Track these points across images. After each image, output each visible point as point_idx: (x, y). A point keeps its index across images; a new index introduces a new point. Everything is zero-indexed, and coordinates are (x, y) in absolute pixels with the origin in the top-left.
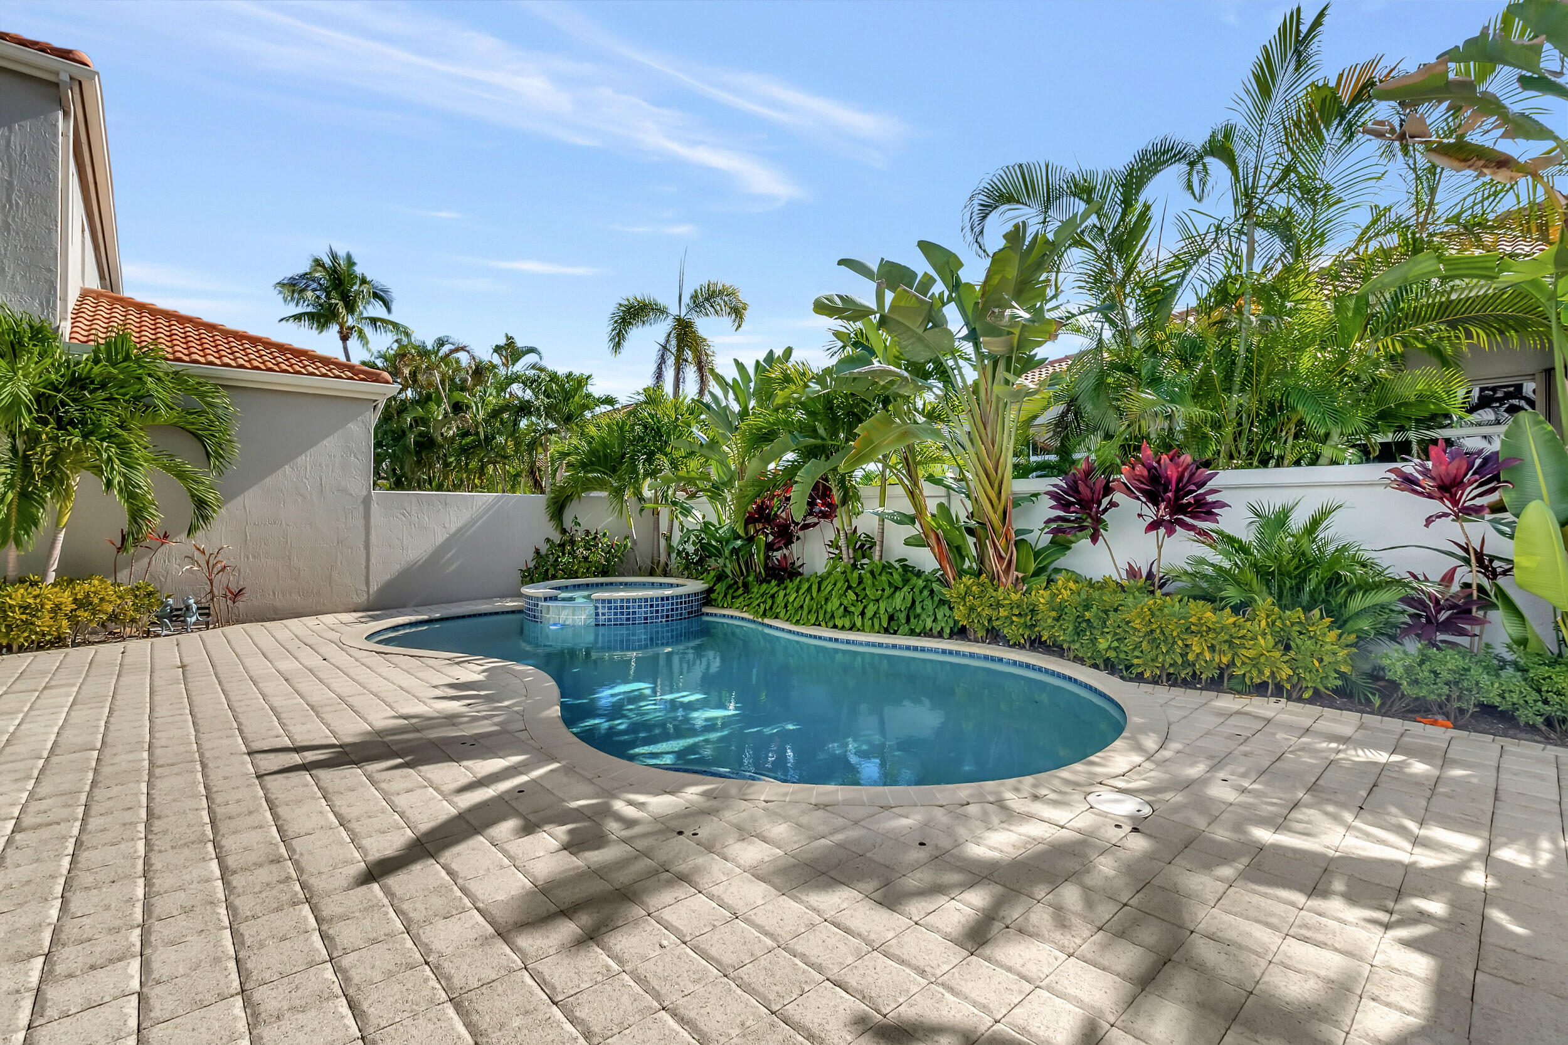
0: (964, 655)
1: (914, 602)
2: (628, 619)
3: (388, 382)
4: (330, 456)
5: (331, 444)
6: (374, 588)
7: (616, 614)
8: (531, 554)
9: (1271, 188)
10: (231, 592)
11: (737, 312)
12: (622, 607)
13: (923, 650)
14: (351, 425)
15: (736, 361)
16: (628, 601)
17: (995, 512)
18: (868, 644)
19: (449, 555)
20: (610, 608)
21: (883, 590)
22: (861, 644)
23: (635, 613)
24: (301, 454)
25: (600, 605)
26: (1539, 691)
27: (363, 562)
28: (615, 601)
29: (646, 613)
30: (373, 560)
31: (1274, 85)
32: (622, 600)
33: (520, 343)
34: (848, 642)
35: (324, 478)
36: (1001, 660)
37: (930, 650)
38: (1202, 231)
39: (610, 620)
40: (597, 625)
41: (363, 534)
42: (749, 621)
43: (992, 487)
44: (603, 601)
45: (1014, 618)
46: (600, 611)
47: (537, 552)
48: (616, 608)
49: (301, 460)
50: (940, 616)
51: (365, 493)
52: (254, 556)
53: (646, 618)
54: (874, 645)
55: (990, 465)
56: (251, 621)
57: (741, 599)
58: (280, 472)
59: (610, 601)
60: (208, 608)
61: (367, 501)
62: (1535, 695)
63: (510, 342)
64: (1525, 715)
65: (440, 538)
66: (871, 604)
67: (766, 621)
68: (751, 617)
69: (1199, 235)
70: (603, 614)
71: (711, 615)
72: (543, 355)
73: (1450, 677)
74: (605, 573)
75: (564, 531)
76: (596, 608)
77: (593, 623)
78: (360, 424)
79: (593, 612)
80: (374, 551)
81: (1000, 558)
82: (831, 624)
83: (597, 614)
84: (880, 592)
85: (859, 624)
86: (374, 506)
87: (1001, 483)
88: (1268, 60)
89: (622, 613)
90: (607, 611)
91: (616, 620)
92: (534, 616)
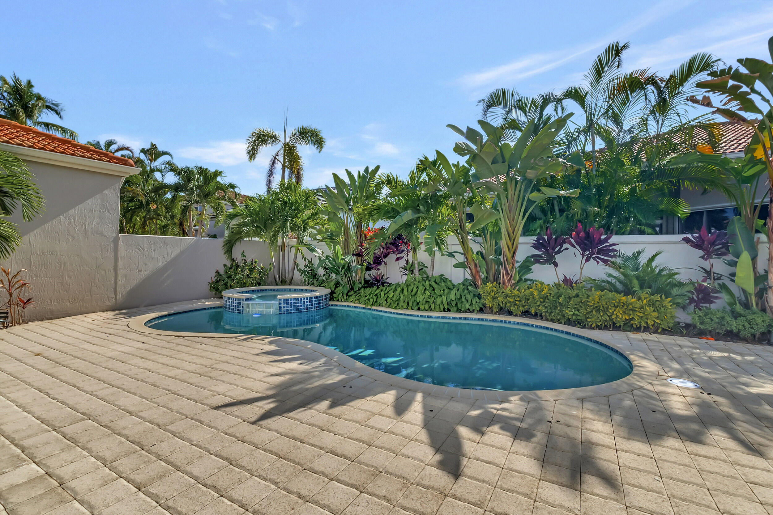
0: (490, 321)
1: (461, 296)
2: (297, 310)
3: (132, 166)
4: (92, 211)
5: (93, 203)
6: (120, 296)
7: (291, 307)
8: (213, 274)
9: (601, 116)
10: (21, 300)
11: (319, 142)
12: (294, 303)
13: (468, 319)
14: (106, 192)
15: (347, 170)
16: (298, 299)
17: (510, 253)
18: (439, 317)
19: (167, 274)
20: (288, 304)
21: (444, 290)
22: (435, 317)
23: (301, 306)
24: (71, 209)
25: (282, 302)
26: (750, 324)
27: (113, 279)
28: (291, 300)
29: (307, 306)
30: (119, 278)
31: (603, 72)
32: (295, 299)
33: (160, 148)
34: (428, 317)
35: (87, 225)
36: (510, 322)
37: (472, 319)
38: (572, 131)
39: (288, 310)
40: (280, 313)
41: (113, 260)
42: (362, 308)
43: (510, 240)
44: (284, 300)
45: (517, 302)
46: (282, 305)
47: (217, 272)
48: (291, 303)
49: (71, 212)
50: (474, 302)
51: (114, 235)
52: (36, 276)
53: (307, 309)
54: (442, 318)
55: (511, 230)
56: (34, 321)
57: (353, 296)
58: (56, 220)
59: (288, 300)
60: (7, 313)
61: (116, 241)
62: (749, 326)
63: (153, 146)
64: (742, 334)
65: (161, 263)
66: (439, 297)
67: (374, 308)
68: (364, 306)
69: (571, 132)
70: (284, 307)
71: (334, 305)
72: (173, 156)
73: (717, 320)
74: (259, 284)
75: (233, 260)
76: (280, 304)
77: (278, 313)
78: (112, 191)
79: (278, 306)
80: (120, 273)
81: (507, 274)
82: (417, 308)
83: (280, 307)
84: (442, 291)
85: (433, 307)
86: (121, 244)
87: (514, 239)
88: (600, 61)
89: (294, 306)
90: (286, 305)
91: (291, 310)
92: (238, 310)
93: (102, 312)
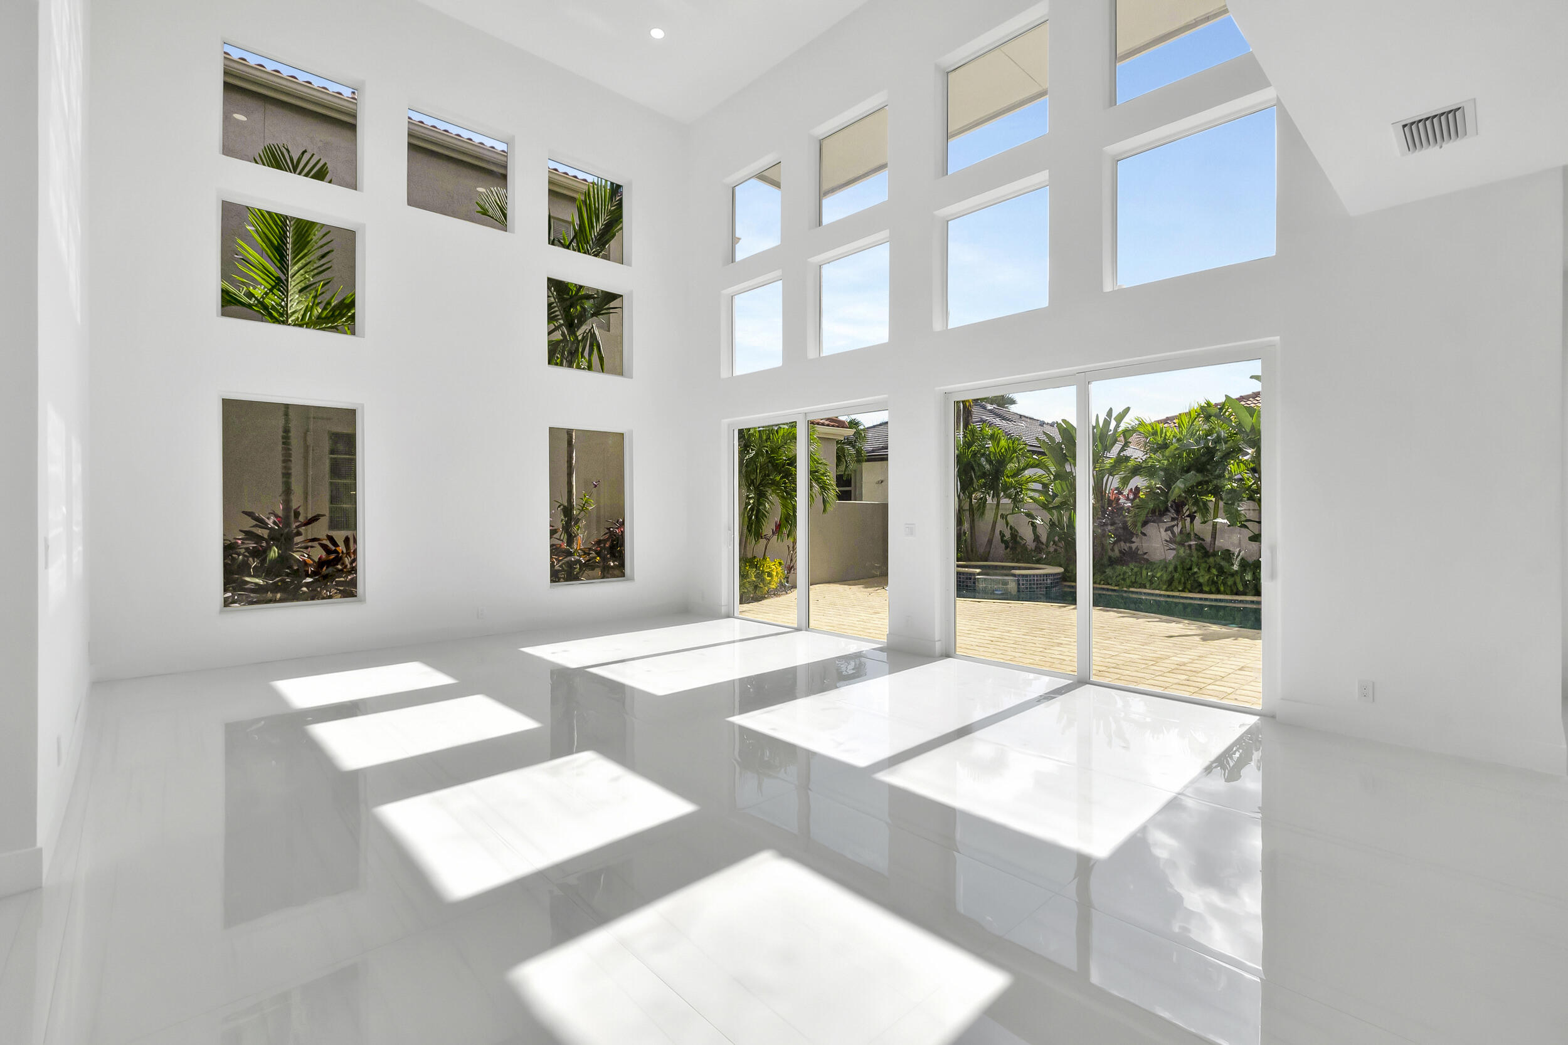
2: (1037, 588)
7: (1030, 584)
12: (1034, 580)
23: (1041, 584)
25: (1020, 578)
28: (1030, 576)
32: (1034, 575)
39: (1027, 588)
44: (1023, 576)
46: (1021, 583)
48: (1030, 580)
59: (1026, 576)
67: (1132, 589)
70: (1023, 584)
76: (1018, 580)
83: (1019, 584)
89: (1034, 584)
90: (1025, 582)
91: (1030, 588)
92: (967, 586)
93: (829, 582)
